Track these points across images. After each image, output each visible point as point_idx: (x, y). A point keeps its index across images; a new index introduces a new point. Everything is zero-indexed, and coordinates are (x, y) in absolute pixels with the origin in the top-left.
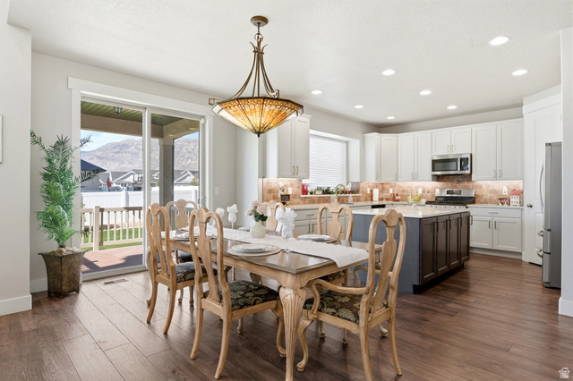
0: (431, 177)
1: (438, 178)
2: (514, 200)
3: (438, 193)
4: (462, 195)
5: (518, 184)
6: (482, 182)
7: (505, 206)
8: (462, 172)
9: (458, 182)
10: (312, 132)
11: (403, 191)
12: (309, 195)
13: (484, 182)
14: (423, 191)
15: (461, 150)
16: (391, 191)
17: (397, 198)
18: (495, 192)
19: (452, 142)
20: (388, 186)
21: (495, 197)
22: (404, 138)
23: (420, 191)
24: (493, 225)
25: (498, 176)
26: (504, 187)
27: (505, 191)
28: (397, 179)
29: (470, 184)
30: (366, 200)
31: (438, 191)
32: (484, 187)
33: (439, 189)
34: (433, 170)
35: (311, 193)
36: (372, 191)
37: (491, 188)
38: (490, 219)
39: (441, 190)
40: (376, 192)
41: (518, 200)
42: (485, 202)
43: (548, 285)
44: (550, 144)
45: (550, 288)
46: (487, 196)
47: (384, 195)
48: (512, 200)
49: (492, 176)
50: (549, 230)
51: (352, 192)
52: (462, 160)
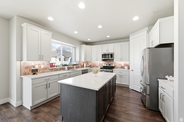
0: (101, 60)
1: (104, 60)
3: (104, 65)
4: (111, 66)
5: (127, 63)
6: (116, 62)
7: (123, 69)
8: (111, 59)
9: (110, 61)
11: (93, 64)
12: (56, 67)
13: (117, 62)
14: (99, 64)
15: (110, 52)
16: (90, 64)
17: (91, 66)
18: (120, 65)
19: (108, 49)
20: (89, 63)
21: (120, 66)
22: (94, 47)
23: (98, 64)
24: (121, 76)
25: (121, 60)
26: (122, 63)
28: (91, 60)
29: (113, 62)
30: (82, 67)
31: (103, 64)
32: (117, 63)
34: (102, 58)
35: (57, 67)
36: (83, 64)
37: (119, 63)
38: (119, 74)
39: (105, 64)
40: (85, 64)
41: (127, 68)
42: (117, 68)
43: (148, 108)
44: (149, 48)
45: (149, 110)
46: (118, 66)
47: (88, 65)
48: (125, 67)
49: (120, 60)
50: (149, 85)
51: (76, 65)
52: (111, 54)
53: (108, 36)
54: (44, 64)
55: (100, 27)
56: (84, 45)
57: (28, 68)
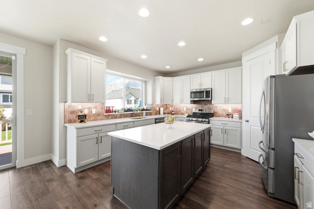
0: (190, 102)
1: (194, 102)
2: (236, 115)
3: (194, 111)
5: (239, 107)
6: (217, 105)
7: (230, 119)
8: (207, 99)
9: (205, 104)
10: (108, 71)
11: (176, 109)
12: (114, 113)
14: (187, 109)
15: (206, 86)
16: (170, 109)
17: (173, 113)
18: (224, 110)
19: (202, 81)
20: (169, 106)
21: (225, 114)
22: (177, 80)
23: (185, 110)
24: (225, 132)
25: (227, 101)
26: (229, 108)
27: (230, 110)
28: (173, 102)
29: (211, 106)
30: (156, 114)
31: (194, 109)
32: (219, 108)
33: (194, 108)
34: (191, 98)
35: (115, 112)
36: (159, 109)
37: (222, 108)
38: (222, 127)
39: (196, 109)
40: (162, 109)
41: (238, 116)
42: (219, 116)
43: (272, 196)
44: (274, 76)
45: (274, 198)
46: (220, 112)
47: (166, 111)
48: (234, 116)
49: (223, 101)
50: (273, 149)
51: (146, 110)
52: (207, 92)
53: (201, 60)
54: (96, 108)
55: (182, 44)
56: (161, 78)
57: (74, 113)
